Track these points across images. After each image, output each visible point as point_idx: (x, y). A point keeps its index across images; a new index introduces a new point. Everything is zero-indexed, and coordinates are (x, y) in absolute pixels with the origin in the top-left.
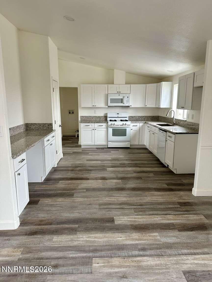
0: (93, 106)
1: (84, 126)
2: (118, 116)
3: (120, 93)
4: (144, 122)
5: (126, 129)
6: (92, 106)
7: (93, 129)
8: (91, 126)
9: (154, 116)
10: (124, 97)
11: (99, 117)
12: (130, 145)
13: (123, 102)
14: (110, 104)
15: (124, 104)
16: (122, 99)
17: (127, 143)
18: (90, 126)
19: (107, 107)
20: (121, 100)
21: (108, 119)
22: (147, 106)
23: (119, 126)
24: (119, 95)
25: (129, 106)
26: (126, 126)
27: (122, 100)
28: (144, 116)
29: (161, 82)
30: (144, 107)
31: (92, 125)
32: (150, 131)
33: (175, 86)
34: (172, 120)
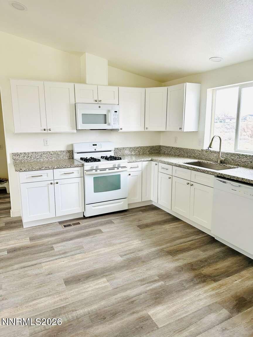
0: (45, 130)
1: (27, 178)
2: (95, 150)
3: (100, 103)
4: (150, 159)
5: (119, 175)
6: (42, 130)
7: (51, 184)
8: (46, 177)
9: (153, 147)
10: (109, 111)
11: (56, 153)
12: (128, 204)
13: (108, 121)
14: (80, 126)
15: (109, 124)
16: (105, 115)
17: (121, 203)
18: (44, 177)
19: (75, 131)
20: (102, 118)
21: (77, 157)
22: (149, 130)
23: (107, 171)
24: (100, 107)
25: (116, 130)
26: (120, 169)
27: (105, 119)
28: (138, 148)
29: (185, 83)
30: (143, 130)
31: (47, 175)
32: (171, 177)
33: (209, 91)
34: (205, 153)
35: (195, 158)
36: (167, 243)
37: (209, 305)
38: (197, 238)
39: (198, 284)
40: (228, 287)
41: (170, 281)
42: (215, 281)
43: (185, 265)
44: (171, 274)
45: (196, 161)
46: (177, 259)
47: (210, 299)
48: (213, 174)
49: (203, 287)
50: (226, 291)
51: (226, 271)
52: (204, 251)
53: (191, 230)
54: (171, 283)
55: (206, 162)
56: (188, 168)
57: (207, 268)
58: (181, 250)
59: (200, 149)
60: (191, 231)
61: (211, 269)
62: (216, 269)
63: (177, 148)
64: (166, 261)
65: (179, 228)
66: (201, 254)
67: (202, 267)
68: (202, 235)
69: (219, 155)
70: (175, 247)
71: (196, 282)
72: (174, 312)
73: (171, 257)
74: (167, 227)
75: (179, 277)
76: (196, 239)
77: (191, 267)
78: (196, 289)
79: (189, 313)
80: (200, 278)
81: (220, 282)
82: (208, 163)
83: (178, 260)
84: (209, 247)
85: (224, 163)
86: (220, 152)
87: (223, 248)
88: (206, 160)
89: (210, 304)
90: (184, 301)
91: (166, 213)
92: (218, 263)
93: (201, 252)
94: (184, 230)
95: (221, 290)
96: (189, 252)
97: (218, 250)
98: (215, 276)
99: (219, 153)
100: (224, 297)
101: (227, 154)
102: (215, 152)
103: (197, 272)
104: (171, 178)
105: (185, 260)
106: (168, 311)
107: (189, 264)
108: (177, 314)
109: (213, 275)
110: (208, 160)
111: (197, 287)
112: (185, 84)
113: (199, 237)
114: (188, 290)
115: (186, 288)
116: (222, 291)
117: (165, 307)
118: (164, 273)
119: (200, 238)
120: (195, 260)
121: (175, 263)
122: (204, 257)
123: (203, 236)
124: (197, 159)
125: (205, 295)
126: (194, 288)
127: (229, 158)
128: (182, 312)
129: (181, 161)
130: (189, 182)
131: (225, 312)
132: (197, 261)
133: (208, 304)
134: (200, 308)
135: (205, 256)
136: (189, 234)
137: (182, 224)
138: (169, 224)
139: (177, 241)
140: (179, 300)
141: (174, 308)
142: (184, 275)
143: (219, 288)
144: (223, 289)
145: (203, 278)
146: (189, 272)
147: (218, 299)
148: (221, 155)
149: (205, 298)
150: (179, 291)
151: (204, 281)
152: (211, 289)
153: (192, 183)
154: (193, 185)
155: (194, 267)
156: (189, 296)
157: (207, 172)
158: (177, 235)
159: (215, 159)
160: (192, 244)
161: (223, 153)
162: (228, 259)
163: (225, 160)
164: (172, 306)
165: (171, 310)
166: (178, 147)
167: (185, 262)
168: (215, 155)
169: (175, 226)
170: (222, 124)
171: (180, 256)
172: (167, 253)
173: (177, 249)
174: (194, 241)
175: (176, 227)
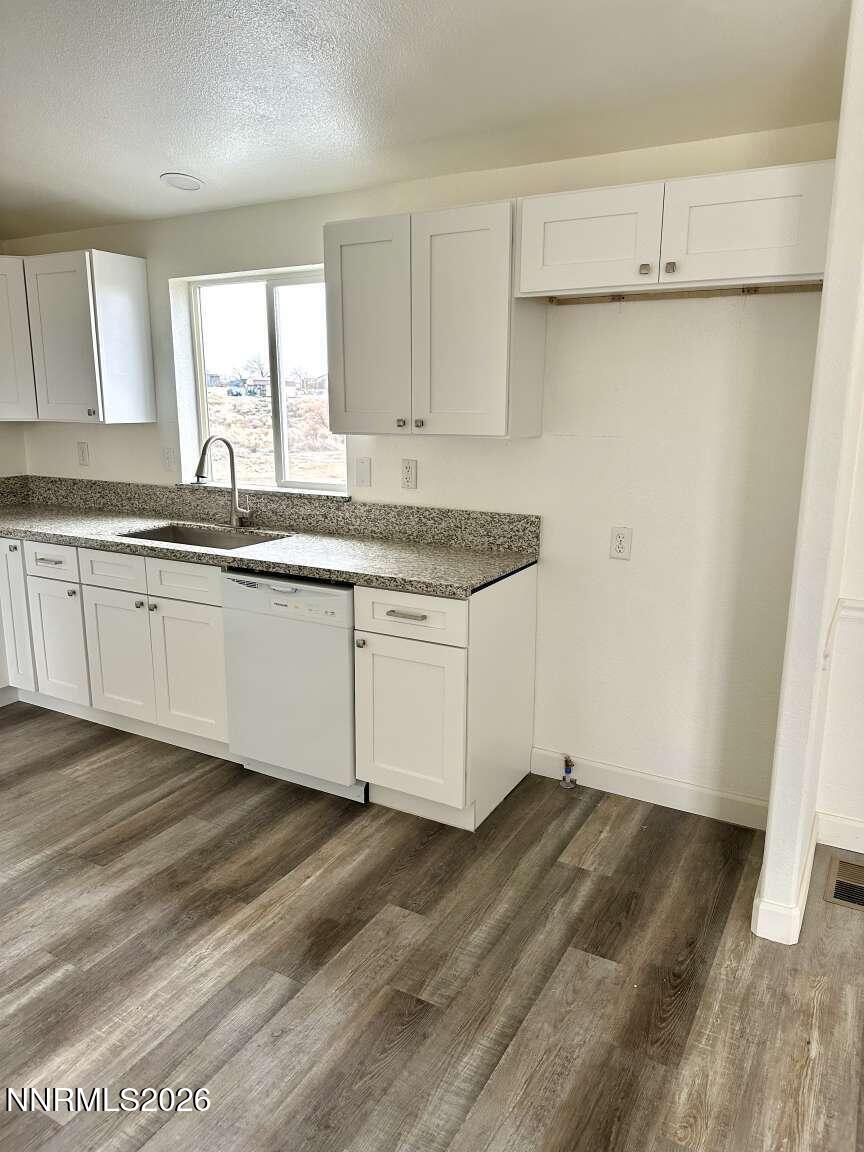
29: (86, 249)
32: (76, 587)
33: (176, 286)
34: (189, 497)
35: (157, 514)
36: (81, 825)
37: (231, 982)
38: (186, 780)
39: (194, 927)
40: (287, 903)
41: (97, 952)
42: (248, 899)
43: (149, 882)
44: (101, 926)
45: (162, 523)
46: (120, 870)
47: (235, 961)
48: (214, 561)
49: (210, 932)
50: (281, 918)
51: (281, 858)
52: (211, 816)
53: (168, 760)
54: (99, 957)
55: (194, 524)
56: (133, 551)
57: (221, 866)
58: (134, 836)
59: (170, 482)
60: (165, 762)
61: (234, 867)
62: (250, 863)
63: (92, 484)
64: (78, 890)
65: (126, 763)
66: (202, 829)
67: (208, 868)
68: (202, 767)
69: (232, 501)
70: (110, 833)
71: (190, 923)
72: (115, 1051)
73: (99, 867)
74: (81, 769)
75: (128, 928)
76: (182, 787)
77: (171, 881)
78: (189, 946)
79: (167, 1033)
80: (199, 906)
81: (263, 898)
82: (200, 527)
83: (123, 871)
84: (224, 799)
85: (251, 524)
86: (233, 489)
87: (268, 792)
88: (194, 518)
89: (233, 976)
90: (152, 999)
91: (73, 724)
92: (256, 841)
93: (204, 823)
94: (140, 767)
95: (268, 921)
96: (163, 833)
97: (254, 800)
98: (247, 885)
99: (231, 492)
100: (276, 939)
101: (257, 495)
102: (220, 491)
103: (189, 892)
104: (78, 592)
105: (148, 863)
106: (96, 1055)
107: (162, 872)
108: (125, 1053)
109: (240, 884)
110: (203, 520)
111: (190, 940)
112: (87, 254)
113: (193, 776)
114: (163, 958)
115: (153, 956)
116: (271, 923)
117: (80, 1046)
118: (75, 933)
119: (197, 778)
120: (181, 853)
121: (115, 884)
122: (212, 834)
123: (207, 768)
124: (165, 517)
125: (217, 955)
126: (184, 944)
127: (264, 509)
128: (142, 1039)
129: (109, 529)
130: (143, 598)
131: (279, 982)
132: (190, 855)
133: (229, 978)
134: (204, 1000)
135: (215, 832)
136: (159, 775)
137: (136, 748)
138: (87, 756)
139: (118, 809)
140: (133, 1005)
141: (114, 1038)
142: (147, 915)
143: (261, 916)
144: (270, 916)
145: (210, 902)
146: (164, 899)
147: (260, 951)
148: (237, 499)
149: (219, 963)
150: (131, 973)
151: (215, 912)
152: (235, 928)
153: (153, 601)
154: (156, 607)
155: (181, 879)
156: (165, 979)
157: (199, 559)
158: (115, 789)
159: (222, 514)
160: (171, 806)
161: (242, 493)
162: (285, 819)
163: (252, 514)
164: (109, 1033)
165: (103, 1048)
166: (94, 478)
167: (149, 870)
168: (222, 501)
169: (109, 760)
170: (255, 400)
171: (130, 856)
172: (80, 862)
173: (118, 837)
174: (176, 794)
175: (115, 763)
